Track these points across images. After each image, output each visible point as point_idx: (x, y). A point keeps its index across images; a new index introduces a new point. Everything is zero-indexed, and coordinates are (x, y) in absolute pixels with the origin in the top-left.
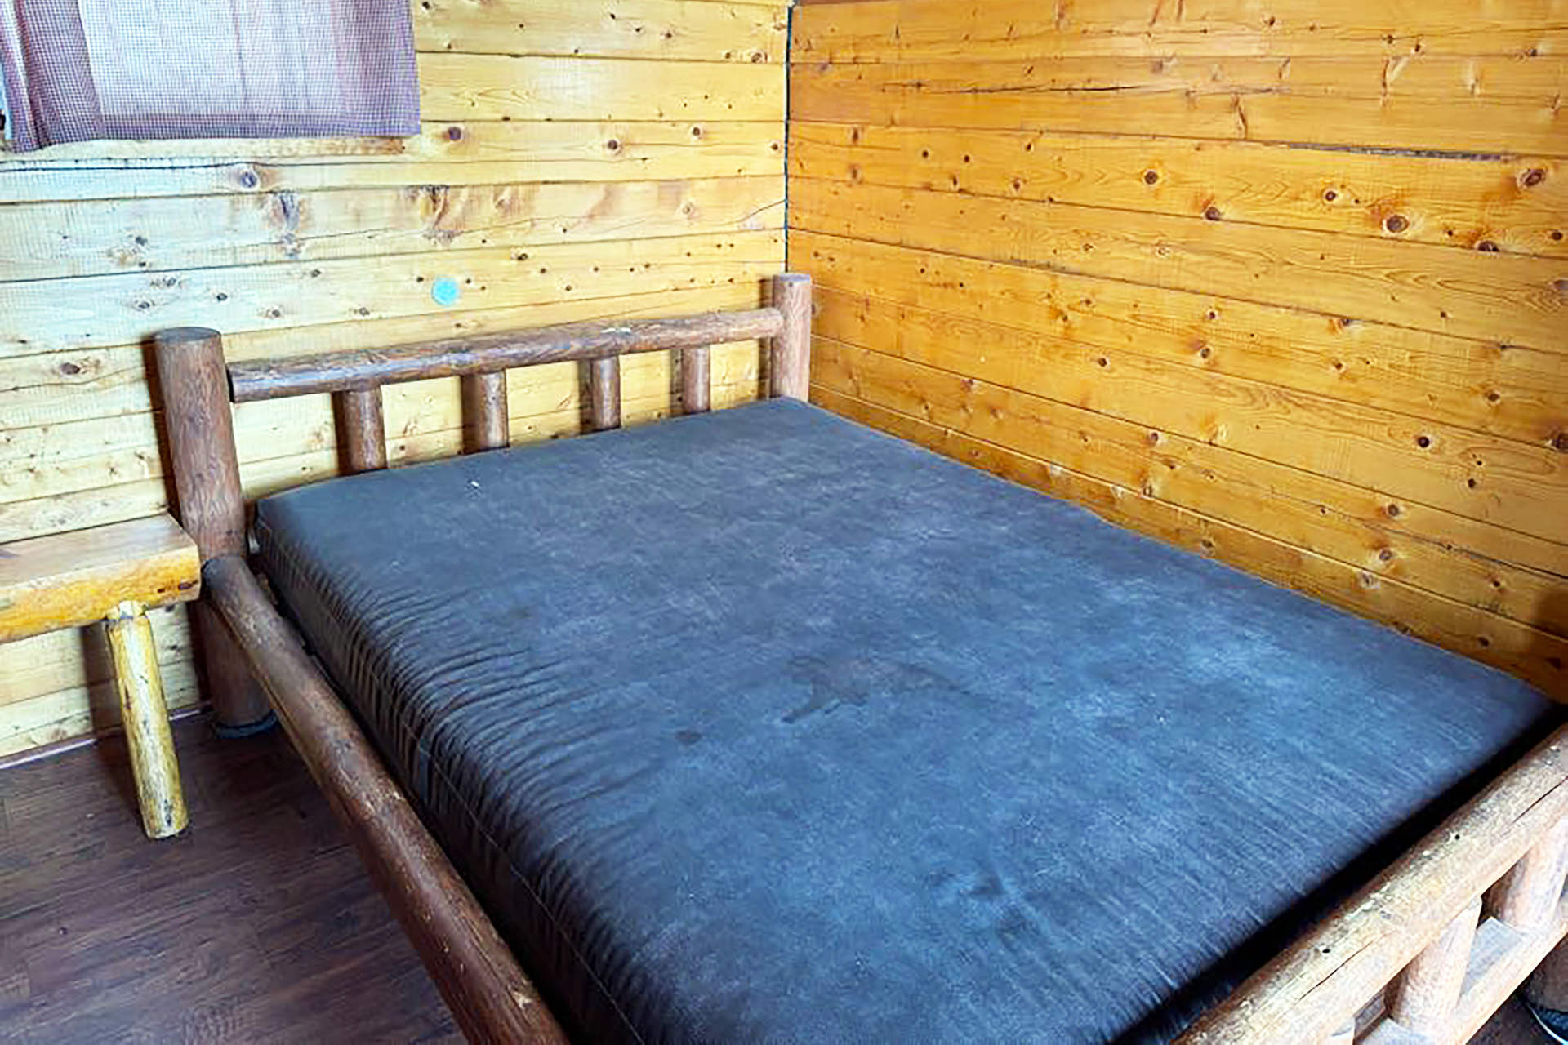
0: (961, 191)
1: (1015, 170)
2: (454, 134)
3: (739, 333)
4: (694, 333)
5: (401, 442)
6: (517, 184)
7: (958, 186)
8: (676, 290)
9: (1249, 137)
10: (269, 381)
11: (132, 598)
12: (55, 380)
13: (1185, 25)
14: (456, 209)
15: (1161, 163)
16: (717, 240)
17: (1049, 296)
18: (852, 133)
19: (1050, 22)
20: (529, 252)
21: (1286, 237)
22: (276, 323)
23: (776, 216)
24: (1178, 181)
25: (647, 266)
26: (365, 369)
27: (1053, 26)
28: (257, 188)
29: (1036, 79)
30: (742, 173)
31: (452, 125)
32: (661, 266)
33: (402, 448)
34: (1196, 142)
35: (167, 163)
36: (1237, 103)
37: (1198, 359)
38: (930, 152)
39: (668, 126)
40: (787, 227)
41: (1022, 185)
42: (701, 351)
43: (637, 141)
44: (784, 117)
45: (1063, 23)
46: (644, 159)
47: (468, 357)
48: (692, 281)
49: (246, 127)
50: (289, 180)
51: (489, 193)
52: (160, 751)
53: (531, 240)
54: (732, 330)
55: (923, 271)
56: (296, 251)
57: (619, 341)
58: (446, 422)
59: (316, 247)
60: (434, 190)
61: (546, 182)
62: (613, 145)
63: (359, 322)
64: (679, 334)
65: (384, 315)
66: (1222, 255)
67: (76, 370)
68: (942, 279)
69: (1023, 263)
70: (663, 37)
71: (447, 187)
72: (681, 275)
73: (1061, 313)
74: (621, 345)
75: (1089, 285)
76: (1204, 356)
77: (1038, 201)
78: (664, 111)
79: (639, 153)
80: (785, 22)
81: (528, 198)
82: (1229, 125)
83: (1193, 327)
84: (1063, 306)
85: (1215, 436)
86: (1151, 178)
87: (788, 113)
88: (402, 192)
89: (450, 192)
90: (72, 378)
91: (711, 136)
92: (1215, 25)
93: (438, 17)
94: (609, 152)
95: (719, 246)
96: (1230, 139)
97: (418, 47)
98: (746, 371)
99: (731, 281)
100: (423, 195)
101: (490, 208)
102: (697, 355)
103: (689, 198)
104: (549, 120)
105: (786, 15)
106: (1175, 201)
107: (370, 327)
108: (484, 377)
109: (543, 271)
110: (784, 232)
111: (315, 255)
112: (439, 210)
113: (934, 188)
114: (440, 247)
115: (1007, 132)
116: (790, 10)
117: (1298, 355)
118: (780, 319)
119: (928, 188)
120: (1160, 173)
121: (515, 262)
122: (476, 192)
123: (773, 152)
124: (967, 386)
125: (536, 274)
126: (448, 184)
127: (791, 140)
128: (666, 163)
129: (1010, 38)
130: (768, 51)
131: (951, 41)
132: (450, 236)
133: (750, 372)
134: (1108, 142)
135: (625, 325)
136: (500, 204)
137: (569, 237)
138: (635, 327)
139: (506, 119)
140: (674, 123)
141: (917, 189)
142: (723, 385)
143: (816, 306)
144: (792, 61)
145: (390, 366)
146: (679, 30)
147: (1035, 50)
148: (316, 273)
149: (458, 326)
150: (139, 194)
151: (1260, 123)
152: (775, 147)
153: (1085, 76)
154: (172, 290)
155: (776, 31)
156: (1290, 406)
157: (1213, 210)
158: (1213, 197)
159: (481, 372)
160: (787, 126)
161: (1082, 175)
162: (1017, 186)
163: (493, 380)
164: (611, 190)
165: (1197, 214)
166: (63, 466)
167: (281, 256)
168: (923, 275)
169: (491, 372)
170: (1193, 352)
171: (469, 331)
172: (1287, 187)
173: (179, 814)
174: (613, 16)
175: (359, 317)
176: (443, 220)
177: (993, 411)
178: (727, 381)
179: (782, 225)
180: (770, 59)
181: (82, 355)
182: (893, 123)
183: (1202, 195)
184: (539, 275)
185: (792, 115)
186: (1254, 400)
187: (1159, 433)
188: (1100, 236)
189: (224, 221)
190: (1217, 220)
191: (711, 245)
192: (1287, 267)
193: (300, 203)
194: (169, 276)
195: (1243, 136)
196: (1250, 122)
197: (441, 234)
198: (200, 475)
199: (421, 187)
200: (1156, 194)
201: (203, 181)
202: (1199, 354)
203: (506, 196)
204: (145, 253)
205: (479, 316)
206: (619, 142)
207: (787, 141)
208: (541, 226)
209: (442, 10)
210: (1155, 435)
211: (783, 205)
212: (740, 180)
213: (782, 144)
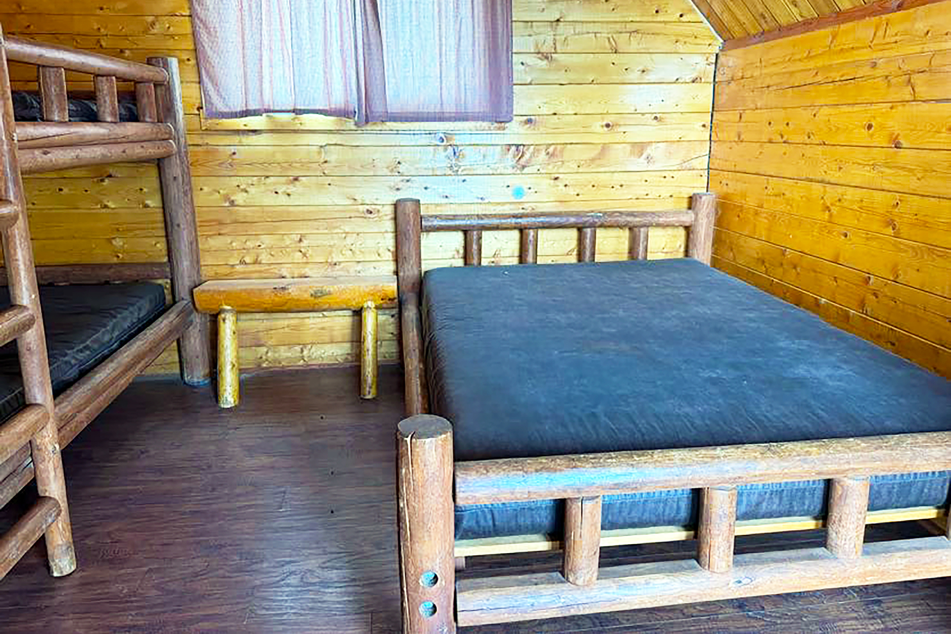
0: (785, 142)
1: (809, 128)
2: (529, 121)
3: (666, 222)
4: (638, 219)
5: (493, 260)
6: (557, 144)
7: (784, 139)
8: (637, 199)
9: (916, 99)
10: (436, 223)
11: (372, 301)
12: (363, 215)
13: (888, 40)
14: (527, 156)
15: (874, 117)
16: (664, 174)
17: (822, 198)
18: (739, 116)
19: (827, 46)
20: (561, 176)
21: (934, 154)
22: (446, 201)
23: (704, 163)
24: (882, 127)
25: (621, 186)
26: (475, 222)
27: (828, 49)
28: (445, 143)
29: (819, 78)
30: (682, 139)
31: (529, 117)
32: (629, 186)
33: (493, 262)
34: (890, 105)
35: (412, 132)
36: (909, 81)
37: (890, 231)
38: (772, 122)
39: (640, 115)
40: (709, 168)
41: (812, 137)
42: (642, 230)
43: (622, 123)
44: (711, 110)
45: (832, 45)
46: (624, 133)
47: (519, 220)
48: (647, 195)
49: (440, 118)
50: (456, 140)
51: (543, 148)
52: (371, 363)
53: (561, 171)
54: (661, 219)
55: (766, 188)
56: (457, 171)
57: (596, 220)
58: (513, 253)
59: (465, 170)
60: (518, 146)
61: (571, 144)
62: (608, 126)
63: (481, 203)
64: (629, 219)
65: (491, 201)
66: (903, 168)
67: (371, 213)
68: (776, 191)
69: (811, 181)
70: (640, 72)
71: (524, 145)
72: (641, 193)
73: (828, 207)
74: (596, 223)
75: (840, 190)
76: (894, 229)
77: (817, 144)
78: (638, 108)
79: (623, 129)
80: (714, 61)
81: (562, 151)
82: (906, 93)
83: (888, 212)
84: (829, 204)
85: (897, 276)
86: (870, 127)
87: (713, 107)
88: (504, 147)
89: (526, 148)
90: (369, 215)
91: (665, 120)
92: (902, 37)
93: (527, 69)
94: (606, 129)
95: (665, 177)
96: (907, 101)
97: (515, 82)
98: (678, 246)
99: (671, 196)
100: (513, 148)
101: (543, 156)
102: (640, 231)
103: (649, 151)
104: (576, 114)
105: (714, 58)
106: (881, 139)
107: (483, 206)
108: (527, 231)
109: (566, 186)
110: (706, 171)
111: (465, 173)
112: (520, 155)
113: (774, 141)
114: (518, 172)
115: (806, 107)
116: (717, 55)
117: (938, 226)
118: (693, 216)
119: (770, 142)
120: (874, 124)
121: (553, 181)
122: (537, 147)
123: (703, 129)
124: (783, 253)
125: (562, 187)
126: (524, 143)
127: (713, 122)
128: (637, 134)
129: (809, 57)
130: (702, 76)
131: (783, 62)
132: (524, 167)
133: (680, 246)
134: (850, 109)
135: (600, 212)
136: (548, 154)
137: (580, 170)
138: (605, 213)
139: (555, 114)
140: (643, 114)
141: (765, 142)
142: (663, 252)
143: (719, 210)
144: (717, 80)
145: (485, 222)
146: (650, 68)
147: (820, 63)
148: (464, 181)
149: (523, 209)
150: (401, 144)
151: (922, 91)
152: (704, 126)
153: (840, 74)
154: (409, 184)
155: (708, 66)
156: (934, 256)
157: (899, 143)
158: (898, 135)
159: (526, 228)
160: (712, 116)
161: (838, 129)
162: (809, 137)
163: (532, 233)
164: (605, 148)
165: (890, 146)
166: (363, 250)
167: (450, 172)
168: (766, 191)
169: (530, 228)
170: (887, 226)
171: (528, 211)
172: (934, 126)
173: (373, 391)
174: (613, 64)
175: (480, 201)
176: (522, 160)
177: (795, 267)
178: (665, 250)
179: (707, 167)
180: (703, 80)
181: (373, 207)
182: (757, 109)
183: (893, 134)
184: (564, 188)
185: (715, 109)
186: (917, 254)
187: (871, 276)
188: (846, 162)
189: (431, 156)
190: (900, 148)
191: (660, 177)
192: (934, 173)
193: (461, 150)
194: (408, 178)
195: (912, 98)
196: (916, 89)
197: (519, 166)
198: (405, 258)
199: (513, 145)
200: (872, 136)
201: (425, 140)
202: (891, 227)
203: (551, 150)
204: (401, 168)
205: (533, 205)
206: (611, 124)
207: (711, 123)
208: (566, 164)
209: (529, 66)
210: (869, 278)
211: (708, 157)
212: (680, 143)
213: (708, 124)
